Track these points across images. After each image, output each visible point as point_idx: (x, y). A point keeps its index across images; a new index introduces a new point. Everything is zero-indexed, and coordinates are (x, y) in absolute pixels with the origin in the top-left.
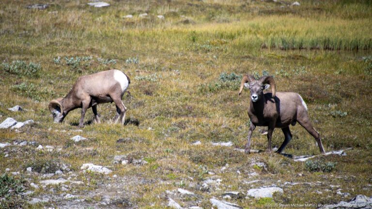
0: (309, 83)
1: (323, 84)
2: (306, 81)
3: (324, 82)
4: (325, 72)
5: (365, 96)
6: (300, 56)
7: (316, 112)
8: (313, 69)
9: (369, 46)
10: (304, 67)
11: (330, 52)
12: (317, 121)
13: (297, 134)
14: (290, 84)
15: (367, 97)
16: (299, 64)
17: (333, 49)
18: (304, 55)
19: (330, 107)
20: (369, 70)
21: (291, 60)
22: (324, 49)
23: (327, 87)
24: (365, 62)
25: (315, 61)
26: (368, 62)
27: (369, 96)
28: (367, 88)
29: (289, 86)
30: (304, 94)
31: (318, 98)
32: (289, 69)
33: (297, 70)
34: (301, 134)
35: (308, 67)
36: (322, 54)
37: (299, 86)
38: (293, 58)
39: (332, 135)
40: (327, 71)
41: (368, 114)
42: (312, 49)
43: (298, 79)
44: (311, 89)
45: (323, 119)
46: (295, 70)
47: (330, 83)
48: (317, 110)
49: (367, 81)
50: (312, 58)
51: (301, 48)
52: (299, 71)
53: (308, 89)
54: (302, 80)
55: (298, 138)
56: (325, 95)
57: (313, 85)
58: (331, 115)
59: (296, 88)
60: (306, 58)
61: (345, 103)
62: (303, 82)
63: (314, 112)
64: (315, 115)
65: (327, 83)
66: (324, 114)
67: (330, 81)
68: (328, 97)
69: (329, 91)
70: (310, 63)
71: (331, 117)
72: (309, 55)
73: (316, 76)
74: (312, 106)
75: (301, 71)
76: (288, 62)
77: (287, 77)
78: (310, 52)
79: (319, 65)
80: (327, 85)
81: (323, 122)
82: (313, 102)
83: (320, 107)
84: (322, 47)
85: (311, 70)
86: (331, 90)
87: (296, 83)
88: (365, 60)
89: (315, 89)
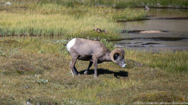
0: (20, 60)
1: (30, 60)
2: (19, 58)
3: (31, 59)
4: (31, 52)
5: (60, 68)
6: (13, 41)
7: (26, 81)
8: (22, 50)
9: (61, 33)
10: (16, 48)
11: (34, 37)
12: (27, 87)
13: (13, 96)
14: (7, 61)
15: (61, 69)
16: (12, 47)
17: (36, 36)
18: (16, 40)
19: (36, 76)
20: (62, 50)
21: (7, 44)
22: (30, 36)
23: (33, 62)
24: (58, 44)
25: (24, 44)
26: (61, 44)
27: (63, 68)
28: (61, 62)
29: (6, 62)
30: (17, 67)
31: (27, 70)
32: (6, 50)
33: (12, 51)
34: (16, 96)
35: (19, 48)
36: (28, 39)
37: (13, 62)
38: (8, 42)
39: (38, 97)
40: (32, 51)
41: (62, 81)
42: (21, 35)
43: (12, 57)
44: (22, 64)
45: (31, 86)
46: (10, 51)
47: (35, 60)
48: (27, 79)
49: (61, 58)
50: (21, 42)
51: (13, 35)
52: (13, 51)
53: (20, 64)
54: (15, 58)
55: (14, 99)
56: (32, 68)
57: (23, 61)
58: (37, 82)
59: (11, 64)
60: (17, 42)
61: (47, 73)
62: (16, 59)
63: (25, 81)
64: (25, 83)
65: (33, 60)
66: (32, 82)
67: (35, 58)
68: (34, 69)
69: (35, 65)
70: (20, 46)
71: (37, 83)
72: (20, 40)
73: (25, 55)
74: (23, 76)
75: (14, 52)
76: (4, 46)
77: (4, 55)
78: (20, 38)
79: (27, 47)
80: (33, 61)
81: (31, 88)
82: (24, 73)
83: (29, 77)
84: (28, 34)
85: (21, 51)
86: (36, 65)
87: (11, 60)
88: (59, 43)
89: (25, 64)
